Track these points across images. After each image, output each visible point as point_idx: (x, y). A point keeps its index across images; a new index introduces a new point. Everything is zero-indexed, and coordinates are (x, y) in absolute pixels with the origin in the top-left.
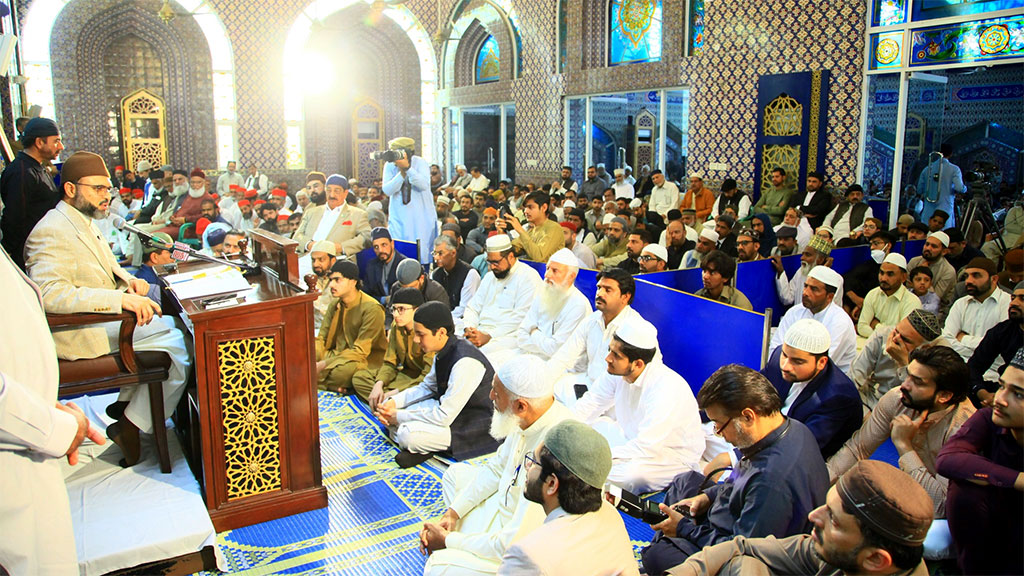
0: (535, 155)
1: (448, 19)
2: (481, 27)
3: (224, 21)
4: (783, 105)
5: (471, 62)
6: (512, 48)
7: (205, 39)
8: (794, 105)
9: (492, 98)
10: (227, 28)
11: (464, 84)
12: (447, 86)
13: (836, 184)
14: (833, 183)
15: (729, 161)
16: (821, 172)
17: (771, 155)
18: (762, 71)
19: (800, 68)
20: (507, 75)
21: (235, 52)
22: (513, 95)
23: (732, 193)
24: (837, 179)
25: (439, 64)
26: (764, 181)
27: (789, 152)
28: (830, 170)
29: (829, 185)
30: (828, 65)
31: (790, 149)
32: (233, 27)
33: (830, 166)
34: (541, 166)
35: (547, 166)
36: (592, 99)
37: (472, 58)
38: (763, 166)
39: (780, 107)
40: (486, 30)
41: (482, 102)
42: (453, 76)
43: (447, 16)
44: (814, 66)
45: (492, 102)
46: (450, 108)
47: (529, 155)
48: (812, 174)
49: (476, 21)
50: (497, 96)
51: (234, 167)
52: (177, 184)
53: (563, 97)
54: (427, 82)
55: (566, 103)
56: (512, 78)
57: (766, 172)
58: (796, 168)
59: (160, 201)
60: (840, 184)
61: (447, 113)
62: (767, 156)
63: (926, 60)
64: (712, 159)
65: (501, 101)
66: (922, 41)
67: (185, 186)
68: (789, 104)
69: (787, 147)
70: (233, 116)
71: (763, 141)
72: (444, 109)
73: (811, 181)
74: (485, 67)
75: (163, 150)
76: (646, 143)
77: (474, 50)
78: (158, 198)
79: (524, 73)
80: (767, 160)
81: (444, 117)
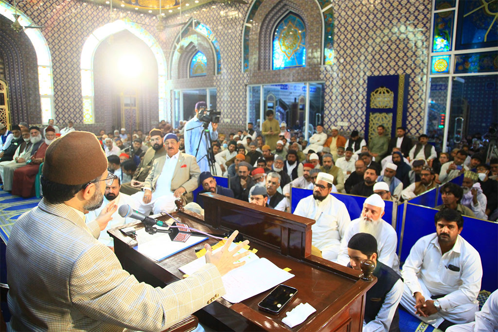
0: (229, 116)
1: (174, 42)
2: (194, 47)
3: (45, 36)
4: (382, 92)
5: (187, 65)
6: (214, 58)
7: (33, 46)
8: (388, 92)
9: (201, 85)
10: (47, 40)
11: (183, 77)
12: (172, 78)
13: (413, 134)
14: (411, 134)
15: (349, 120)
16: (404, 127)
17: (374, 118)
18: (369, 74)
19: (392, 73)
20: (212, 73)
21: (52, 55)
22: (215, 84)
23: (356, 138)
24: (413, 131)
25: (168, 66)
26: (370, 132)
27: (385, 117)
28: (409, 127)
29: (409, 134)
30: (409, 71)
31: (386, 115)
32: (50, 40)
33: (409, 125)
34: (233, 122)
35: (237, 122)
36: (264, 87)
37: (187, 63)
38: (370, 124)
39: (380, 93)
40: (197, 48)
41: (195, 87)
42: (177, 73)
43: (173, 40)
44: (400, 72)
45: (202, 87)
46: (175, 90)
47: (225, 116)
48: (399, 128)
49: (191, 43)
50: (205, 84)
51: (53, 122)
52: (34, 136)
53: (246, 85)
54: (162, 76)
55: (248, 88)
56: (214, 74)
57: (372, 127)
58: (390, 125)
59: (17, 146)
60: (415, 134)
61: (173, 93)
62: (373, 119)
63: (463, 70)
64: (339, 119)
65: (208, 86)
66: (461, 61)
67: (39, 137)
68: (385, 92)
69: (384, 114)
70: (51, 92)
71: (370, 110)
72: (171, 91)
73: (399, 132)
74: (195, 68)
75: (7, 112)
76: (271, 109)
77: (189, 59)
78: (16, 144)
79: (222, 72)
80: (372, 120)
81: (171, 95)
